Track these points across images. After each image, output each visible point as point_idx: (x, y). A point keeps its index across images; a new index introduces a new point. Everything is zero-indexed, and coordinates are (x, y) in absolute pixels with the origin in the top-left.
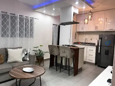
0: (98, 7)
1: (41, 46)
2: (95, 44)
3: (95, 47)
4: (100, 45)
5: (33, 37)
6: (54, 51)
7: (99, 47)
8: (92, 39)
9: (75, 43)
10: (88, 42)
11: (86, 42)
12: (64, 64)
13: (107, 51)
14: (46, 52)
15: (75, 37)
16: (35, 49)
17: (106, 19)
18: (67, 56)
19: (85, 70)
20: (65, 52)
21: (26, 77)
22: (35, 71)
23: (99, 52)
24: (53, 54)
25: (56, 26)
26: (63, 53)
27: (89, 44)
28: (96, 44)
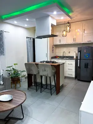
0: (76, 17)
1: (15, 64)
2: (73, 57)
3: (75, 61)
4: (79, 59)
5: (4, 55)
6: (32, 70)
7: (79, 60)
8: (71, 52)
9: (52, 58)
10: (66, 55)
11: (64, 55)
12: (44, 83)
13: (86, 64)
14: (23, 71)
15: (53, 51)
16: (9, 69)
17: (84, 30)
18: (48, 74)
19: (67, 87)
20: (45, 71)
21: (5, 109)
22: (14, 99)
23: (79, 66)
24: (31, 73)
25: (31, 39)
26: (43, 71)
27: (67, 57)
28: (75, 57)
